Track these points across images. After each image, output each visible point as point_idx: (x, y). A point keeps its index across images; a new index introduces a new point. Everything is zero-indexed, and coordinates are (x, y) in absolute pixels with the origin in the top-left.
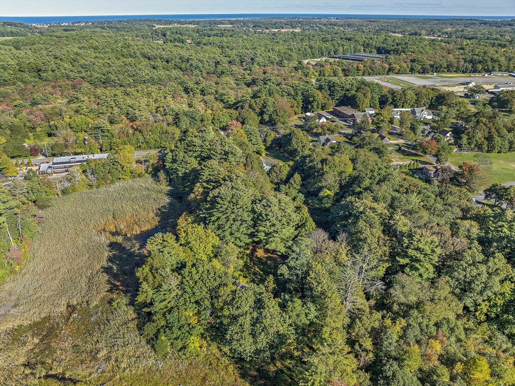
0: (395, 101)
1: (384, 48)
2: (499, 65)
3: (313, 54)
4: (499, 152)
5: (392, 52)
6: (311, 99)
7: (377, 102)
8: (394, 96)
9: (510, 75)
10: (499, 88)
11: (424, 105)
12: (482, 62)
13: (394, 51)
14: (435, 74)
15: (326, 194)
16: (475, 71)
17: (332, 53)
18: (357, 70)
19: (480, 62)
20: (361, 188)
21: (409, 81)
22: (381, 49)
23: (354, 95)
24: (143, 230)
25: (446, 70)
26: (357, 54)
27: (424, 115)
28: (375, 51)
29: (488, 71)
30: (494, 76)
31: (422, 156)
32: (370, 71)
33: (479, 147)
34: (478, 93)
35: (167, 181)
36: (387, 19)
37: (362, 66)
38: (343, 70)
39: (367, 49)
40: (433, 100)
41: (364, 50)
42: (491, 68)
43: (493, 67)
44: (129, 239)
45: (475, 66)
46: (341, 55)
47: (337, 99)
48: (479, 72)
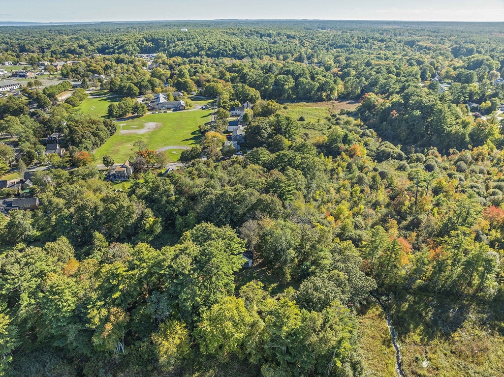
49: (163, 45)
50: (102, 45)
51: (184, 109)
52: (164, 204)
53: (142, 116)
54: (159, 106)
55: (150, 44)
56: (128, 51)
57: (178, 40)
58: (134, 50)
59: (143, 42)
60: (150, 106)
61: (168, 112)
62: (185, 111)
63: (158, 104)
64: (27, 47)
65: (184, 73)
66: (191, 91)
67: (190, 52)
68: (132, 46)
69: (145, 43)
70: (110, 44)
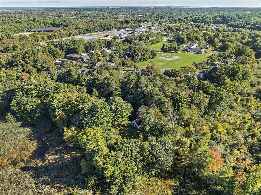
0: (92, 48)
1: (55, 24)
2: (112, 27)
3: (19, 31)
4: (147, 60)
5: (61, 26)
6: (55, 53)
7: (84, 49)
8: (91, 45)
9: (117, 30)
10: (122, 36)
11: (104, 47)
12: (106, 26)
13: (61, 25)
14: (90, 33)
15: (117, 93)
16: (104, 30)
17: (29, 29)
18: (54, 36)
19: (105, 26)
20: (132, 85)
21: (82, 38)
22: (54, 24)
23: (74, 48)
24: (31, 152)
25: (93, 31)
26: (42, 28)
27: (108, 52)
28: (51, 26)
29: (109, 30)
30: (113, 32)
31: (125, 68)
32: (61, 36)
33: (141, 59)
34: (116, 39)
35: (15, 119)
36: (37, 9)
37: (56, 34)
38: (48, 37)
39: (47, 25)
40: (106, 44)
41: (45, 26)
42: (110, 28)
43: (111, 28)
44: (28, 161)
45: (104, 28)
46: (34, 29)
47: (65, 51)
48: (106, 31)
49: (228, 21)
50: (196, 18)
51: (202, 54)
52: (127, 88)
53: (177, 53)
54: (190, 49)
55: (221, 19)
56: (206, 22)
57: (238, 18)
58: (210, 22)
59: (217, 18)
60: (185, 49)
61: (192, 53)
62: (201, 54)
63: (189, 48)
64: (164, 16)
65: (219, 35)
66: (216, 46)
67: (240, 25)
68: (210, 19)
69: (218, 19)
70: (200, 18)
